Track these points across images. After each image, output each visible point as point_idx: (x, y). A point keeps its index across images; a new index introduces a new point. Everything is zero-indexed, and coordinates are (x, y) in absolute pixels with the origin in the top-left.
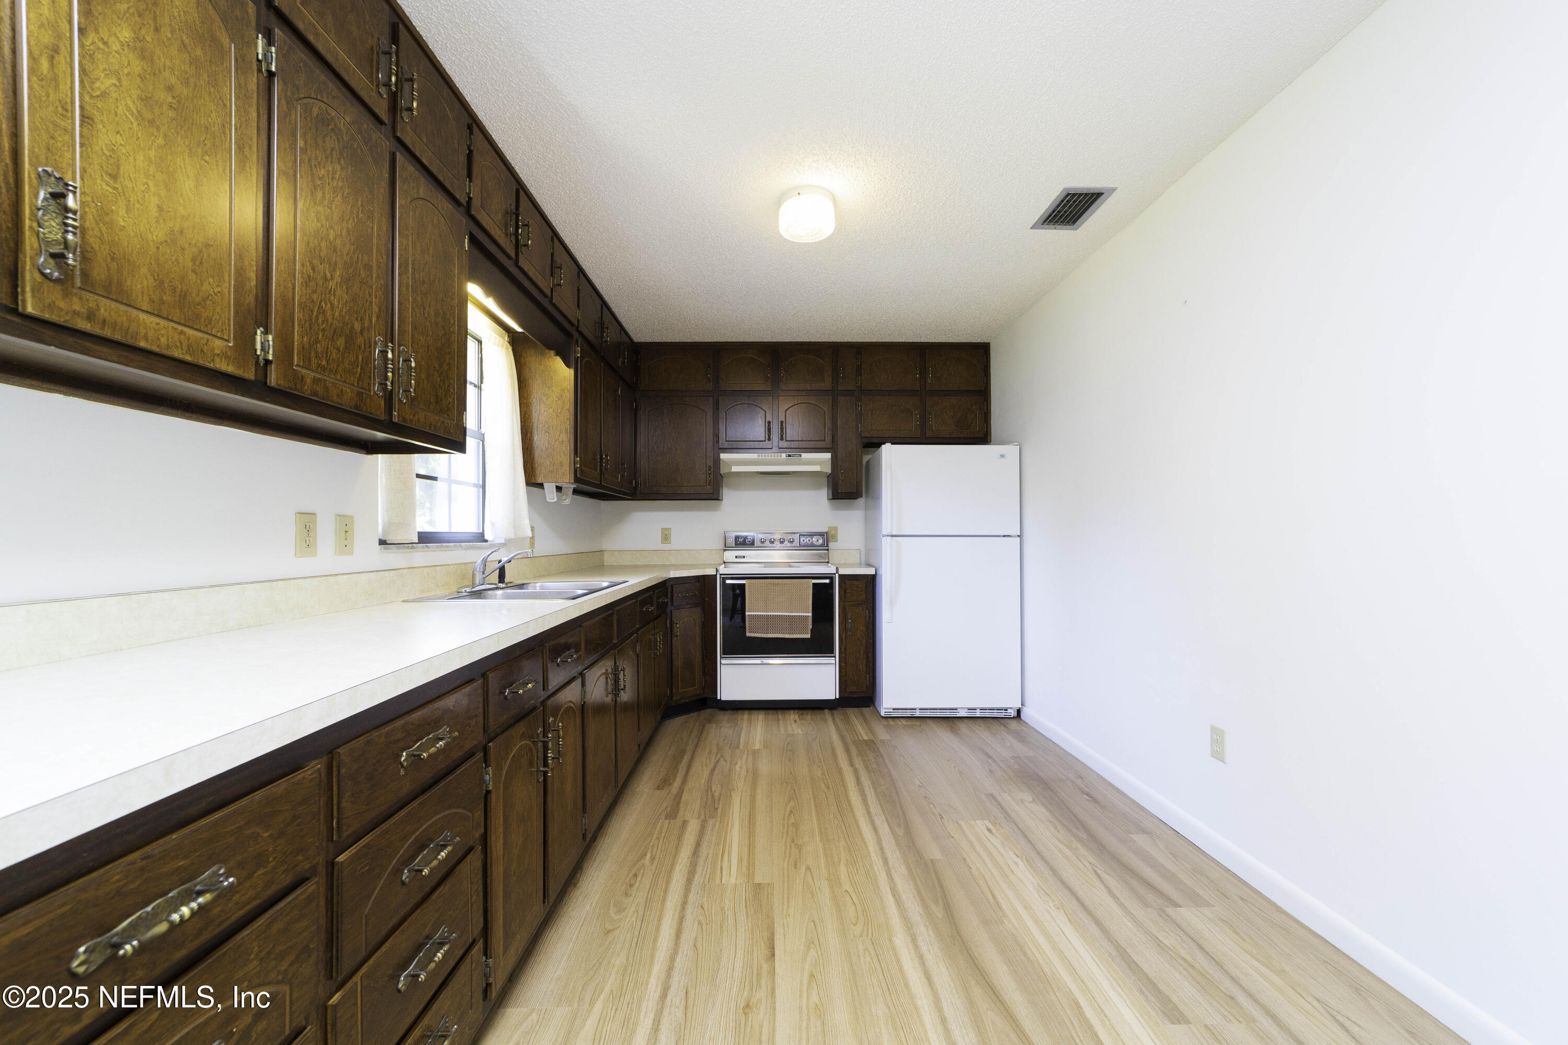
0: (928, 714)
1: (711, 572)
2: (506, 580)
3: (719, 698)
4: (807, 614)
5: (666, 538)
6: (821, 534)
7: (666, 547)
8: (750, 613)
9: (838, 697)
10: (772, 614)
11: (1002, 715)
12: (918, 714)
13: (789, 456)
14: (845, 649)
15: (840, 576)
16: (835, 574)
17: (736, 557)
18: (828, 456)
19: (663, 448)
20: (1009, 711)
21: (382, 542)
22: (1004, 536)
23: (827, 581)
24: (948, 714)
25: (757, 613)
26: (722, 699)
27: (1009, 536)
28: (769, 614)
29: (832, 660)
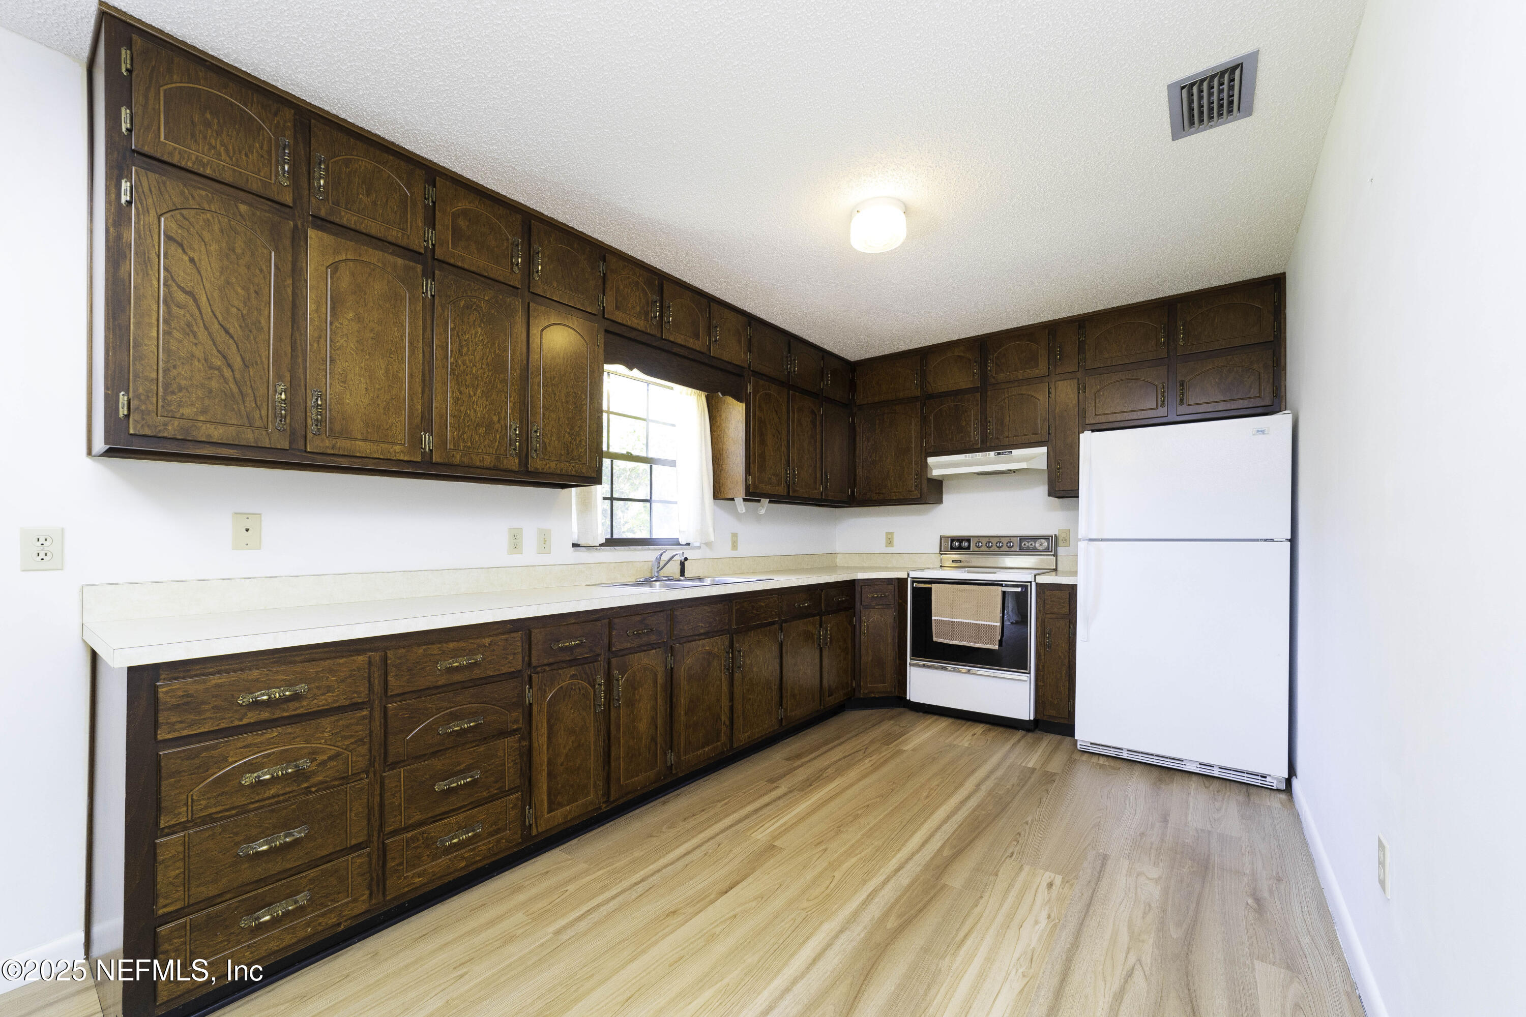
0: (1139, 758)
1: (903, 575)
2: (686, 574)
3: (908, 698)
4: (995, 624)
5: (890, 541)
6: (1047, 538)
7: (890, 550)
8: (936, 618)
9: (1032, 718)
10: (958, 620)
11: (1258, 782)
12: (1125, 755)
13: (999, 454)
14: (1043, 666)
15: (1037, 584)
16: (1031, 582)
17: (953, 561)
18: (1044, 450)
19: (875, 458)
20: (1268, 779)
21: (575, 545)
22: (1266, 540)
23: (1019, 590)
24: (1168, 764)
25: (943, 619)
26: (912, 700)
27: (1272, 540)
28: (955, 620)
29: (1024, 677)
